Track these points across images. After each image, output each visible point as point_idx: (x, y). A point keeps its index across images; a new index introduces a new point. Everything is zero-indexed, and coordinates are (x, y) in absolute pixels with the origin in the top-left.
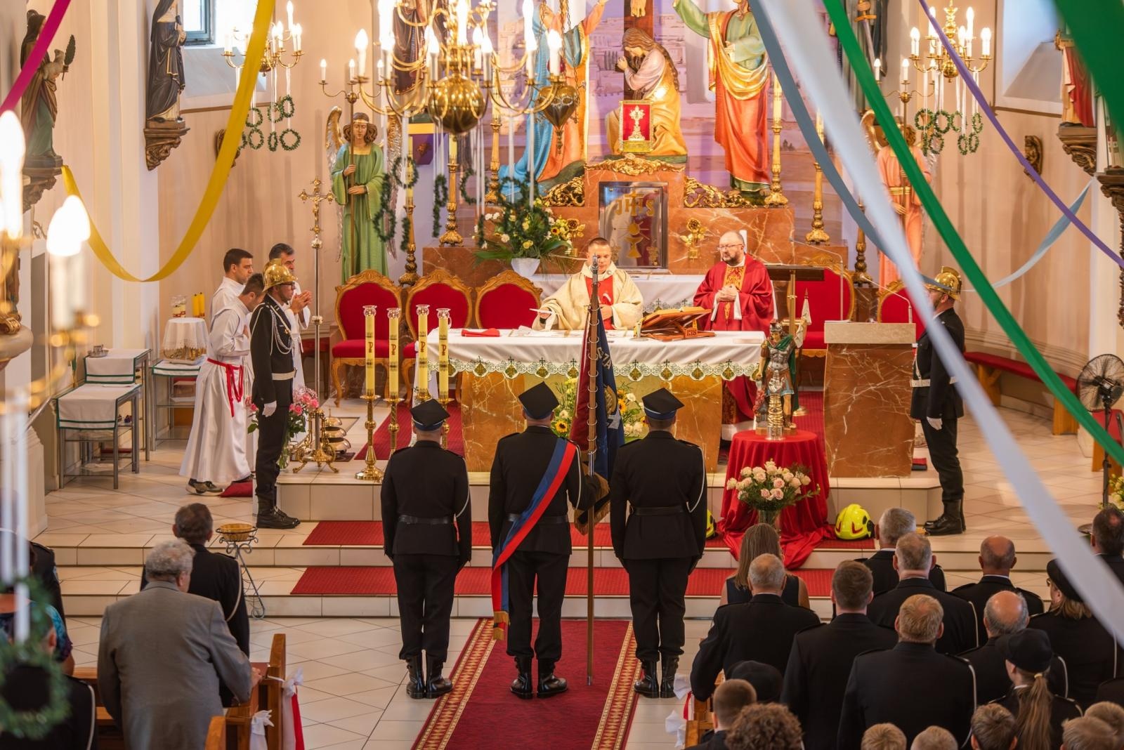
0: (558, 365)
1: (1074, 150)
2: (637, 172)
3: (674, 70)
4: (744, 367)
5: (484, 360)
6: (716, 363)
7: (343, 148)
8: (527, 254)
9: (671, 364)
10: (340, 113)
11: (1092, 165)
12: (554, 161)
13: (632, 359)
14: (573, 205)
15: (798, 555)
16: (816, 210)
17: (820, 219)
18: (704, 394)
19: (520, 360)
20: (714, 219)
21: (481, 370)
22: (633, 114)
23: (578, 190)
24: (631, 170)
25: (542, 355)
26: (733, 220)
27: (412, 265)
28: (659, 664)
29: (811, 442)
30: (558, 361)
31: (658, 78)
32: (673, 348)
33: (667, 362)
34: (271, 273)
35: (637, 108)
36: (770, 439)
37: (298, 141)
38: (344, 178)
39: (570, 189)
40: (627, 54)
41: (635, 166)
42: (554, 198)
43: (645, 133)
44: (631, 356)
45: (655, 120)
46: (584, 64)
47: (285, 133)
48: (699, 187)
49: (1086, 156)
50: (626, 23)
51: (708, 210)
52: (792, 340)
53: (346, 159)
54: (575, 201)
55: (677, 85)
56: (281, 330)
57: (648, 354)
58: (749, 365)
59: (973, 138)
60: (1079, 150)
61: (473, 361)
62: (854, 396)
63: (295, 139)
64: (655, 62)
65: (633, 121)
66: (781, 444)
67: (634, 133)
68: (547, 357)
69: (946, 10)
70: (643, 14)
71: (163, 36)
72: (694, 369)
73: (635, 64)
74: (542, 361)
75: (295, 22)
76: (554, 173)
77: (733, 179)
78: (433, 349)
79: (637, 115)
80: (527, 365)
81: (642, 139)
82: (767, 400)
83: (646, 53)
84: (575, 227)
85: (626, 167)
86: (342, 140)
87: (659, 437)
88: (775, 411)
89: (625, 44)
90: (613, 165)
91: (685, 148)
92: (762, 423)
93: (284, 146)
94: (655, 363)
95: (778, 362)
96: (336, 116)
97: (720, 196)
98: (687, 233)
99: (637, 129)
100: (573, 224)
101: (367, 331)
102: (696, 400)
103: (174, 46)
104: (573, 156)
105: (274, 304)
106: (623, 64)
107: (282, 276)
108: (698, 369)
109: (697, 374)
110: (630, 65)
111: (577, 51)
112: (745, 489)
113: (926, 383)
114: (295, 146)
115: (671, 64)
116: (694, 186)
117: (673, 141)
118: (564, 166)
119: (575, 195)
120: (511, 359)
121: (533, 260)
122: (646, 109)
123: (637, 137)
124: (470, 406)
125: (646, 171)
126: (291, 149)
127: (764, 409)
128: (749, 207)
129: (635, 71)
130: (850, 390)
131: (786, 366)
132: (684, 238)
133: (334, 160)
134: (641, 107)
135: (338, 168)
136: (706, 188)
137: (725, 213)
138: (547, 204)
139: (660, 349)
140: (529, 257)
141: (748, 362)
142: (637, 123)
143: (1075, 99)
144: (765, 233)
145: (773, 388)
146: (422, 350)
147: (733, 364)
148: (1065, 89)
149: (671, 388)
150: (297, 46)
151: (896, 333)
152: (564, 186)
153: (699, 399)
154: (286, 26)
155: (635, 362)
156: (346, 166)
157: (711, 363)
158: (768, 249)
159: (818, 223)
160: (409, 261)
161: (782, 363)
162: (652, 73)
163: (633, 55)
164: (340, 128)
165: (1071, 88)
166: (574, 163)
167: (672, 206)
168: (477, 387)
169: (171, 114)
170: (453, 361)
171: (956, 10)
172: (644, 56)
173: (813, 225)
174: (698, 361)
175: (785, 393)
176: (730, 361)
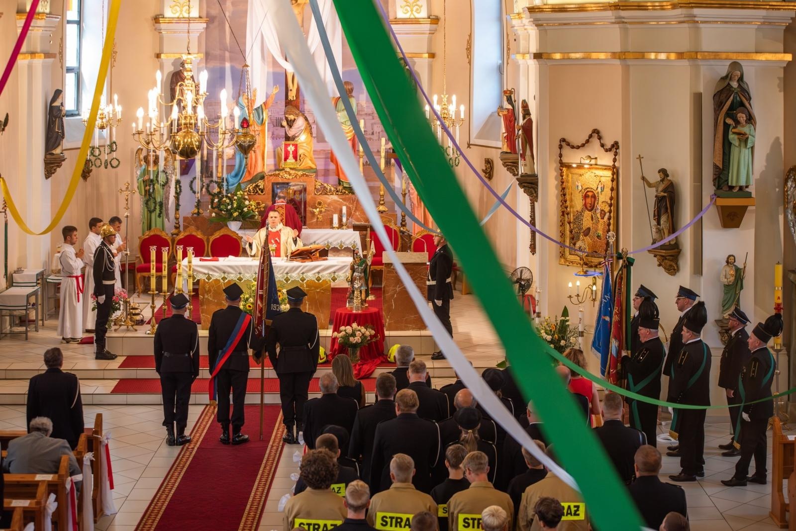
0: (247, 275)
1: (508, 165)
2: (291, 177)
3: (310, 126)
4: (342, 275)
5: (211, 273)
6: (328, 274)
7: (143, 167)
8: (235, 219)
9: (305, 274)
10: (142, 149)
11: (516, 173)
12: (249, 173)
13: (286, 272)
14: (259, 194)
15: (369, 370)
16: (381, 196)
17: (383, 200)
18: (322, 290)
19: (229, 273)
20: (329, 201)
21: (209, 278)
22: (289, 149)
23: (261, 187)
24: (288, 177)
25: (240, 270)
26: (339, 201)
27: (177, 226)
28: (295, 427)
29: (375, 313)
30: (248, 273)
31: (302, 130)
32: (306, 266)
33: (303, 273)
34: (104, 230)
35: (291, 146)
36: (354, 312)
37: (119, 164)
38: (144, 182)
39: (257, 186)
40: (286, 119)
41: (290, 174)
42: (249, 191)
43: (295, 157)
44: (285, 270)
45: (300, 151)
46: (265, 123)
47: (112, 159)
48: (322, 185)
49: (513, 168)
50: (286, 103)
51: (327, 196)
52: (366, 261)
53: (146, 172)
54: (260, 192)
55: (311, 134)
56: (109, 259)
57: (293, 269)
59: (457, 159)
60: (510, 165)
61: (205, 274)
62: (398, 289)
63: (117, 162)
64: (300, 122)
65: (289, 152)
66: (360, 314)
67: (290, 158)
68: (242, 271)
69: (443, 96)
70: (295, 99)
71: (54, 113)
72: (317, 277)
73: (290, 123)
74: (240, 273)
75: (118, 104)
76: (249, 178)
77: (339, 180)
78: (185, 268)
79: (291, 149)
80: (232, 275)
81: (294, 161)
82: (353, 292)
83: (296, 118)
84: (260, 205)
85: (285, 175)
86: (143, 163)
87: (295, 310)
88: (357, 297)
89: (285, 114)
90: (279, 174)
91: (315, 165)
92: (350, 304)
93: (113, 167)
94: (297, 274)
95: (358, 273)
96: (140, 151)
97: (333, 189)
98: (316, 208)
99: (291, 156)
100: (258, 204)
101: (151, 259)
102: (318, 293)
103: (59, 117)
104: (259, 170)
105: (106, 246)
106: (284, 123)
107: (109, 231)
108: (319, 277)
109: (318, 279)
110: (288, 124)
111: (261, 117)
112: (341, 337)
113: (434, 283)
114: (117, 166)
115: (308, 123)
116: (319, 184)
117: (310, 162)
118: (255, 174)
119: (260, 189)
120: (224, 273)
121: (238, 222)
122: (296, 146)
123: (291, 160)
124: (204, 296)
125: (296, 177)
126: (115, 167)
127: (352, 296)
128: (347, 194)
129: (290, 126)
130: (395, 286)
131: (363, 274)
132: (314, 210)
133: (139, 173)
134: (293, 145)
135: (141, 176)
136: (325, 185)
137: (335, 197)
138: (246, 194)
139: (300, 266)
140: (236, 221)
142: (291, 153)
143: (507, 140)
144: (356, 208)
145: (356, 286)
146: (179, 268)
147: (336, 274)
148: (503, 135)
150: (119, 116)
151: (419, 257)
152: (254, 185)
153: (319, 291)
154: (114, 107)
155: (287, 273)
156: (144, 175)
157: (325, 273)
158: (356, 215)
159: (382, 202)
160: (176, 223)
161: (361, 273)
162: (299, 128)
163: (289, 119)
164: (142, 157)
165: (505, 135)
166: (259, 173)
167: (309, 194)
168: (207, 286)
169: (57, 151)
170: (195, 274)
171: (447, 96)
172: (295, 119)
173: (379, 203)
174: (319, 273)
175: (362, 288)
176: (335, 272)
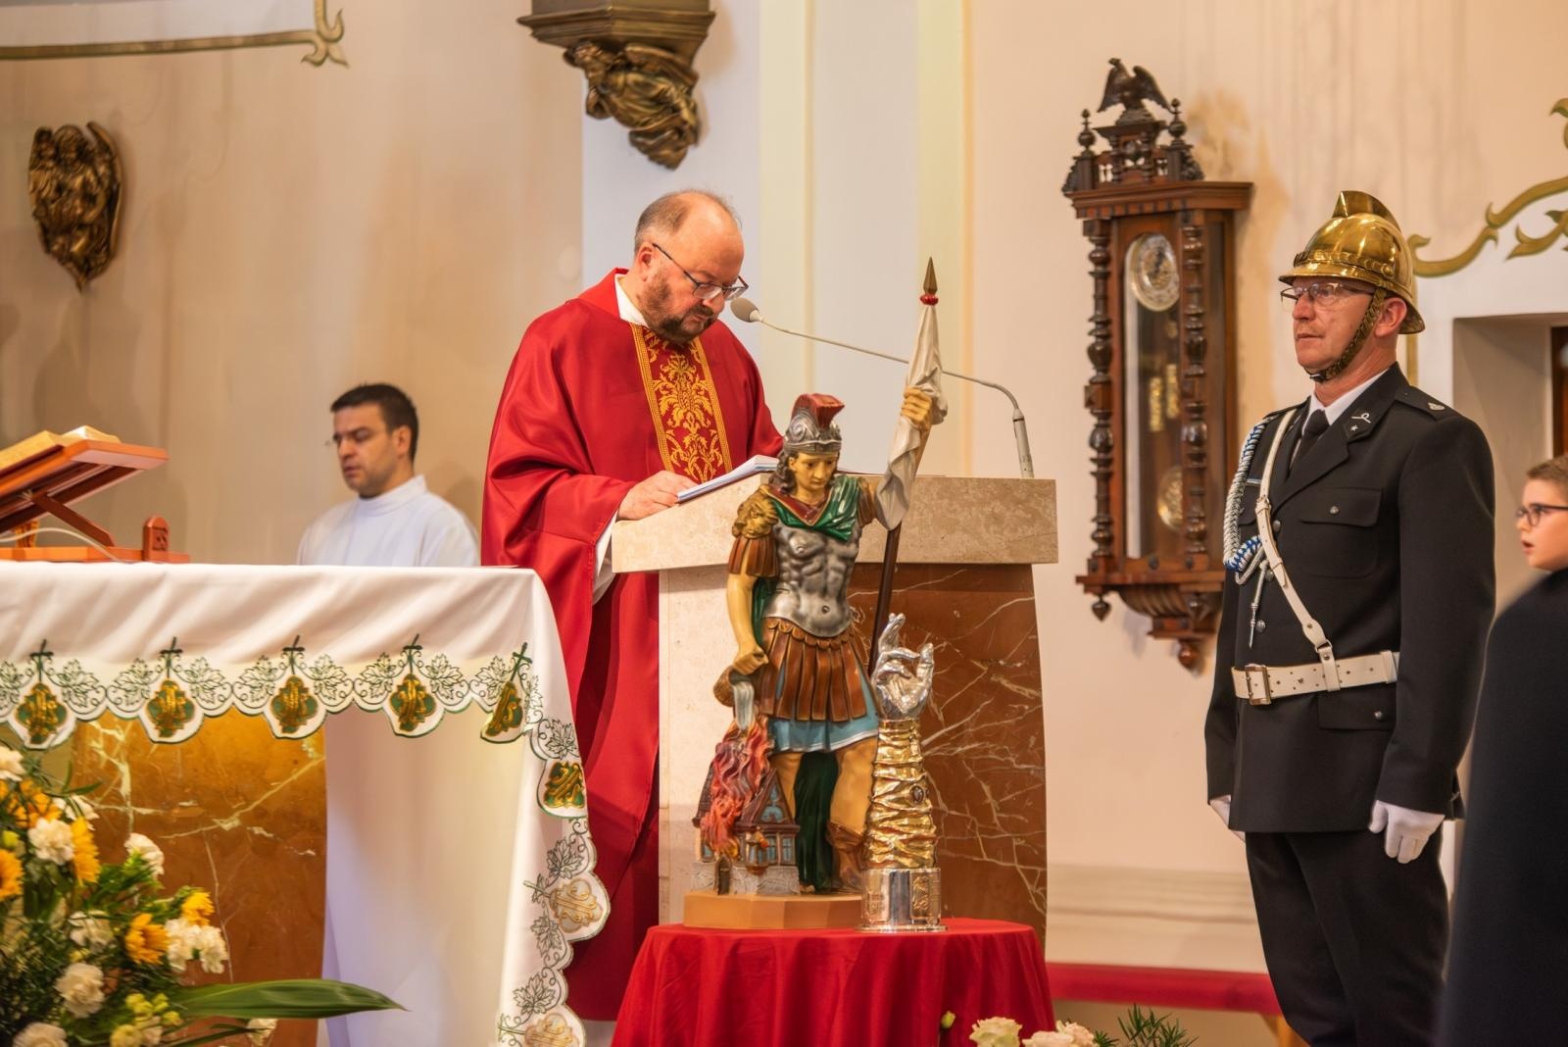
4: (469, 670)
6: (364, 656)
9: (184, 661)
13: (29, 639)
18: (260, 815)
33: (172, 650)
36: (885, 926)
44: (23, 621)
58: (486, 661)
72: (281, 684)
94: (121, 659)
95: (824, 593)
108: (295, 684)
109: (293, 708)
139: (149, 587)
141: (481, 651)
147: (427, 656)
149: (126, 789)
151: (997, 519)
153: (238, 835)
155: (42, 653)
157: (346, 652)
161: (839, 597)
174: (293, 647)
176: (414, 646)
